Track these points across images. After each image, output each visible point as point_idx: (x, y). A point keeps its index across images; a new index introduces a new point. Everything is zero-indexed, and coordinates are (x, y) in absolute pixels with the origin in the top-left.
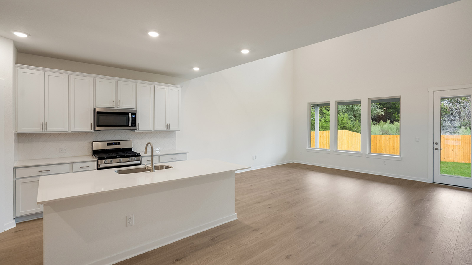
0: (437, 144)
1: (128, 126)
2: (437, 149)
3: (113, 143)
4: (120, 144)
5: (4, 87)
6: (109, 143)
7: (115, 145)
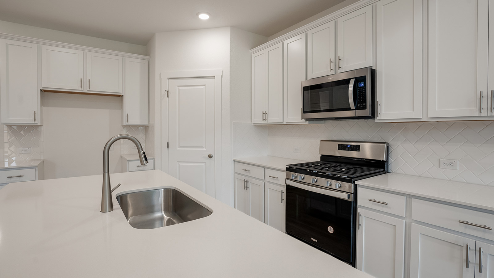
3: (349, 145)
4: (359, 149)
5: (222, 76)
6: (342, 145)
7: (351, 151)
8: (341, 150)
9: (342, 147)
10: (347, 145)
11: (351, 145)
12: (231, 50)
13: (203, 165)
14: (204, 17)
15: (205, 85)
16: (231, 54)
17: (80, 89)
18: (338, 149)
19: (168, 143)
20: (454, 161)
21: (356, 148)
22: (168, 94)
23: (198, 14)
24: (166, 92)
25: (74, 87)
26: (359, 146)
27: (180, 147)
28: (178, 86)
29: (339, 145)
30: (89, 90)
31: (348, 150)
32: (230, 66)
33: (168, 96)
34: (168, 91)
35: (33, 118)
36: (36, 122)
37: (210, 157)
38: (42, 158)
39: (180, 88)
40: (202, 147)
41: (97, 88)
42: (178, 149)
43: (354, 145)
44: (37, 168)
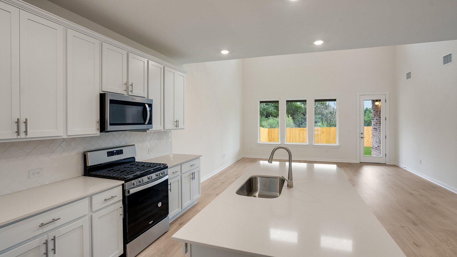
0: (362, 134)
1: (144, 124)
2: (362, 138)
3: (115, 151)
4: (123, 152)
6: (109, 152)
7: (117, 155)
8: (110, 156)
9: (110, 154)
10: (113, 151)
11: (116, 151)
18: (108, 156)
21: (120, 152)
26: (122, 150)
29: (107, 152)
31: (115, 155)
43: (118, 150)
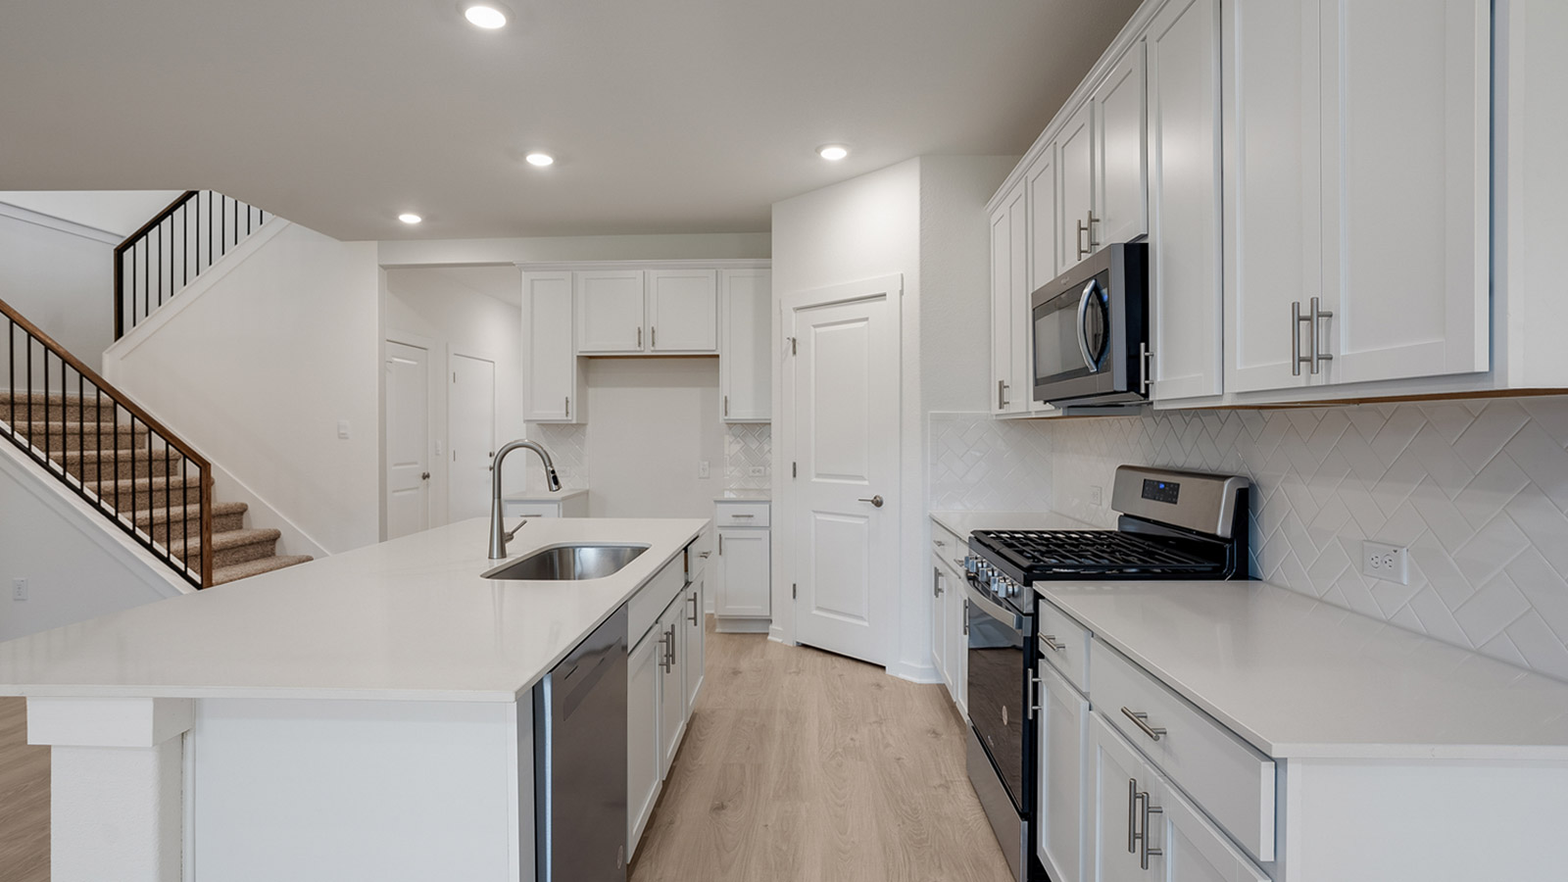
4: (1177, 497)
5: (902, 293)
6: (1149, 481)
8: (1149, 497)
11: (1165, 484)
12: (921, 219)
13: (862, 522)
14: (834, 154)
15: (867, 319)
16: (921, 230)
17: (638, 349)
18: (1143, 496)
19: (795, 464)
20: (1395, 551)
21: (1173, 494)
22: (794, 346)
23: (818, 150)
24: (791, 343)
25: (627, 345)
26: (1178, 486)
27: (818, 475)
28: (815, 326)
29: (1144, 481)
30: (652, 348)
31: (1159, 499)
32: (921, 263)
33: (794, 353)
34: (794, 340)
35: (564, 412)
36: (570, 418)
37: (878, 503)
38: (588, 488)
39: (818, 330)
40: (862, 478)
41: (666, 344)
42: (815, 480)
44: (561, 504)
